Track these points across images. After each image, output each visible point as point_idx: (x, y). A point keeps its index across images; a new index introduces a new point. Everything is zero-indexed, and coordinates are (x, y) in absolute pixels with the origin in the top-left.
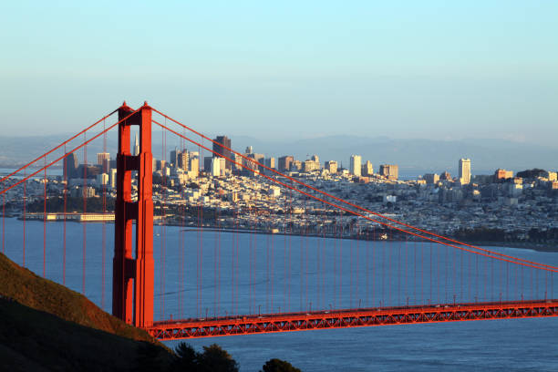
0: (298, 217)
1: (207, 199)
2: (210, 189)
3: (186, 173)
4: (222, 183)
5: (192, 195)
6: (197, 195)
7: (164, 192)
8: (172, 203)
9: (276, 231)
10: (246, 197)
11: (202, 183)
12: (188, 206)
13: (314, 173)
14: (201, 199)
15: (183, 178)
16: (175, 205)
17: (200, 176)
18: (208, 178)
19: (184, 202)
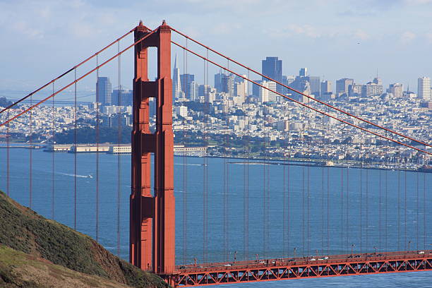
0: (357, 148)
1: (254, 127)
2: (258, 116)
3: (231, 99)
4: (271, 110)
5: (238, 123)
6: (243, 123)
7: (205, 120)
8: (216, 132)
9: (331, 163)
10: (298, 126)
11: (249, 110)
12: (234, 136)
13: (377, 97)
14: (248, 127)
15: (228, 104)
16: (218, 135)
17: (247, 101)
18: (256, 104)
19: (229, 131)
